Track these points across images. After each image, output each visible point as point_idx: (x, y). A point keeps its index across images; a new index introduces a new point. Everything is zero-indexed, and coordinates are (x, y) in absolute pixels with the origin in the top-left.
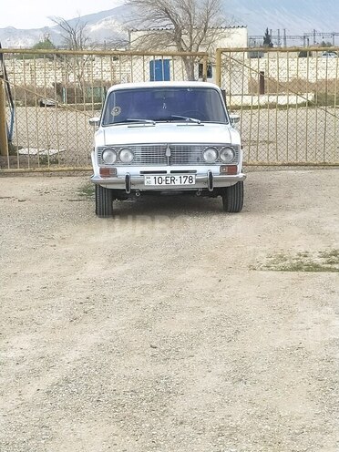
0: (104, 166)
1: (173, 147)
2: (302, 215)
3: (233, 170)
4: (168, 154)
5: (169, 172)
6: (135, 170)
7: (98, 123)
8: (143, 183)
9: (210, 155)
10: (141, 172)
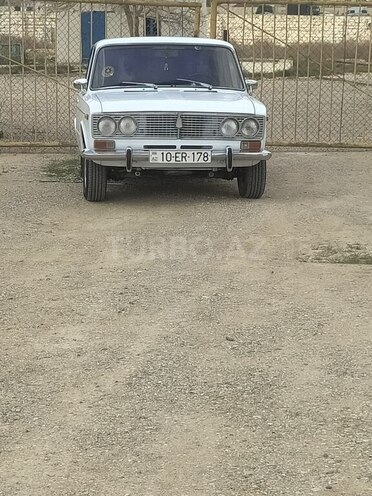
0: (100, 138)
1: (185, 117)
2: (336, 202)
3: (256, 146)
4: (179, 125)
5: (178, 147)
6: (138, 144)
7: (85, 86)
8: (147, 159)
9: (229, 128)
10: (145, 147)
